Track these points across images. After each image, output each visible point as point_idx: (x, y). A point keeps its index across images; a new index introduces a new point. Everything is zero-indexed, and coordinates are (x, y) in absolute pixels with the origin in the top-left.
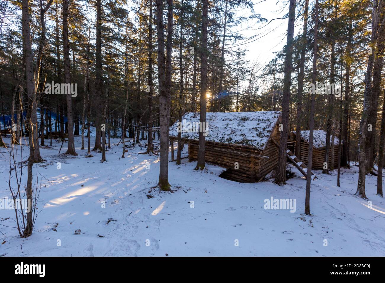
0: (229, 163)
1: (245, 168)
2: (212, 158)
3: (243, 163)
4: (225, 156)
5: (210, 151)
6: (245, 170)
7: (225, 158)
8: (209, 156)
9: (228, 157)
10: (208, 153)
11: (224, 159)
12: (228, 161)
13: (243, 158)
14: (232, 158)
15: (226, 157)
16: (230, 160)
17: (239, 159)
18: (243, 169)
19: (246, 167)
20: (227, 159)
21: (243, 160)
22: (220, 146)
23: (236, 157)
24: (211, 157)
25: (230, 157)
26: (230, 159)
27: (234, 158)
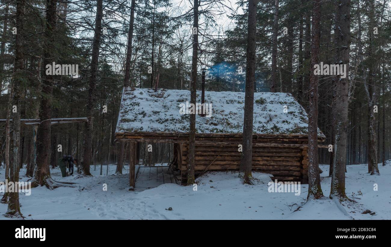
0: (266, 165)
1: (291, 168)
2: (235, 163)
3: (288, 161)
4: (258, 156)
5: (230, 152)
6: (291, 170)
7: (259, 159)
8: (228, 160)
9: (265, 157)
10: (228, 156)
11: (259, 161)
12: (266, 162)
13: (288, 155)
14: (271, 157)
15: (261, 156)
16: (267, 161)
17: (283, 157)
18: (288, 171)
19: (291, 166)
20: (263, 160)
21: (288, 157)
22: (265, 140)
23: (278, 155)
24: (234, 161)
25: (268, 157)
26: (269, 159)
27: (275, 156)
